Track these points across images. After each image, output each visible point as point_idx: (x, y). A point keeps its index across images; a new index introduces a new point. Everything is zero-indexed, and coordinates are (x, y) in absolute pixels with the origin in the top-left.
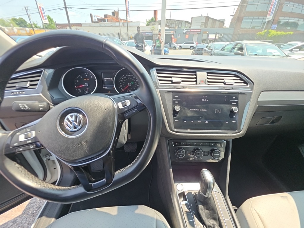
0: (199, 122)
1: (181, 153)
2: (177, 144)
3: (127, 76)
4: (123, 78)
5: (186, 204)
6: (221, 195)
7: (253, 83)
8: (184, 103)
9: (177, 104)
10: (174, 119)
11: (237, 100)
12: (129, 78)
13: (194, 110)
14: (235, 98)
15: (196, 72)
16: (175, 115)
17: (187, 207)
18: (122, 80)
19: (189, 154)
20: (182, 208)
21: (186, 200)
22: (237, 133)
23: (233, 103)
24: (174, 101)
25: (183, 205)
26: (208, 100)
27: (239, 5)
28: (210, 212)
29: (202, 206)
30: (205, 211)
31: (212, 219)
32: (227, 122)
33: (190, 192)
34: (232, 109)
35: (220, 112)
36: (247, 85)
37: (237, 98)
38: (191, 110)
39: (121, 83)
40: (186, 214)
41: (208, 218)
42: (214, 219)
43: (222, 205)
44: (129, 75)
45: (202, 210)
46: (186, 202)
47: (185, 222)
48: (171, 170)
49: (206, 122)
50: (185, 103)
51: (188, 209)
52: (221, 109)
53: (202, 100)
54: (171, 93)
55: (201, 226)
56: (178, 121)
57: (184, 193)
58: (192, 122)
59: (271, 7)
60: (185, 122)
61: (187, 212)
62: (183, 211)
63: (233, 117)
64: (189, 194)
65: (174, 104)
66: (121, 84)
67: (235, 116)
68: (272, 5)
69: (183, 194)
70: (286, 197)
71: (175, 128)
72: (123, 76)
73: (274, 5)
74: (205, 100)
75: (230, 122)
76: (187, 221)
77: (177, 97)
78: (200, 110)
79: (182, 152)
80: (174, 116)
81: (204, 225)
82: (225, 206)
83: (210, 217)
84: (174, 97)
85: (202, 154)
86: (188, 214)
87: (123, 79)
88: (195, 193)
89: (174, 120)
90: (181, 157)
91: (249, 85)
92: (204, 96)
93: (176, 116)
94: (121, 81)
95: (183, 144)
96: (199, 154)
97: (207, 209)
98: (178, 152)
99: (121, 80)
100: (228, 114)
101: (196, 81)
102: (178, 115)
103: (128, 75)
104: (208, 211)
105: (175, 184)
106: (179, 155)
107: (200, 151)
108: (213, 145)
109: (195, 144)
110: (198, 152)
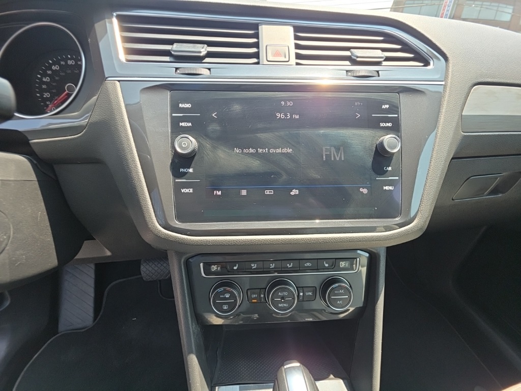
0: (267, 192)
1: (225, 299)
2: (214, 268)
3: (63, 63)
4: (51, 69)
7: (446, 58)
8: (214, 127)
9: (186, 130)
10: (175, 184)
11: (397, 112)
12: (69, 71)
13: (252, 151)
14: (387, 106)
15: (255, 27)
16: (182, 170)
18: (49, 75)
19: (255, 299)
22: (401, 225)
23: (382, 125)
24: (175, 122)
26: (297, 117)
27: (391, 7)
32: (365, 191)
34: (382, 144)
35: (339, 157)
36: (427, 63)
37: (394, 108)
38: (237, 150)
39: (44, 86)
44: (70, 62)
49: (292, 193)
50: (218, 128)
52: (343, 146)
53: (278, 115)
54: (168, 94)
56: (191, 190)
58: (244, 192)
59: (444, 10)
60: (219, 193)
63: (383, 173)
65: (177, 130)
66: (46, 91)
67: (390, 169)
68: (445, 6)
71: (180, 217)
72: (51, 65)
73: (449, 6)
74: (286, 116)
75: (376, 189)
77: (188, 106)
78: (272, 151)
79: (227, 296)
80: (177, 174)
84: (175, 108)
85: (294, 299)
87: (49, 72)
89: (177, 187)
90: (225, 311)
91: (432, 63)
92: (283, 103)
93: (183, 175)
94: (44, 80)
95: (235, 268)
96: (283, 298)
98: (217, 296)
99: (46, 75)
100: (369, 160)
101: (256, 55)
102: (191, 170)
103: (66, 63)
107: (288, 289)
108: (327, 265)
109: (272, 266)
110: (280, 294)
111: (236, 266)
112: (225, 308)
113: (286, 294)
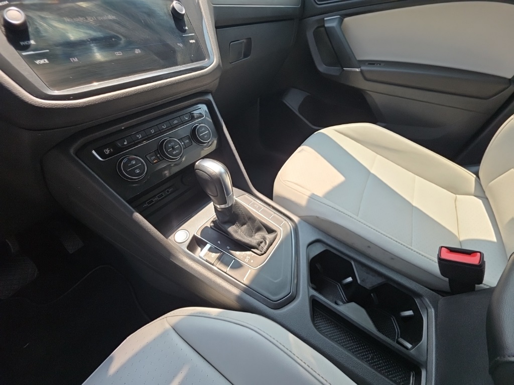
0: (116, 53)
1: (133, 165)
2: (107, 151)
5: (210, 250)
6: (247, 196)
16: (22, 43)
17: (213, 252)
19: (154, 160)
20: (207, 261)
21: (205, 244)
25: (205, 256)
28: (248, 226)
29: (234, 226)
30: (241, 230)
31: (256, 233)
32: (180, 45)
33: (203, 227)
38: (67, 20)
40: (219, 262)
41: (251, 236)
42: (259, 229)
43: (255, 205)
45: (236, 232)
46: (208, 246)
47: (226, 273)
48: (138, 216)
51: (216, 252)
55: (249, 255)
57: (194, 238)
61: (219, 259)
62: (210, 263)
64: (204, 231)
67: (187, 28)
69: (195, 241)
70: (303, 150)
76: (228, 270)
79: (134, 162)
81: (252, 250)
82: (260, 205)
83: (253, 232)
85: (180, 145)
86: (221, 259)
88: (213, 222)
90: (138, 175)
93: (26, 48)
95: (125, 143)
96: (173, 147)
97: (243, 224)
98: (126, 167)
102: (32, 42)
104: (245, 226)
105: (170, 238)
106: (132, 173)
107: (173, 140)
108: (187, 118)
109: (152, 131)
110: (169, 145)
111: (125, 142)
112: (138, 172)
113: (172, 144)
